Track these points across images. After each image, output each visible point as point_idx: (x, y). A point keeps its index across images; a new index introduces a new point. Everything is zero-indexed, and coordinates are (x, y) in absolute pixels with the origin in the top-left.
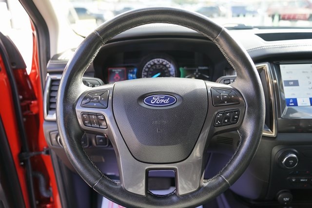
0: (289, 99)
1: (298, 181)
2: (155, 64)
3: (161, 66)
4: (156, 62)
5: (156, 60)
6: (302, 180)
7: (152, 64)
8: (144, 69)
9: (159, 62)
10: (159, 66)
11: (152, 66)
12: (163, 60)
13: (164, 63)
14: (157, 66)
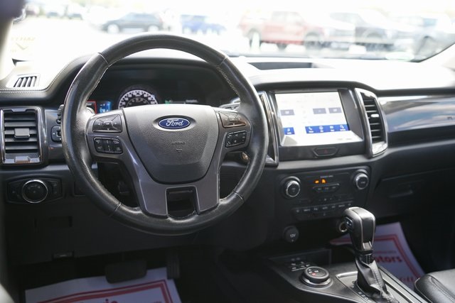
0: (287, 129)
1: (302, 211)
2: (133, 96)
3: (142, 100)
4: (135, 94)
5: (134, 91)
6: (305, 210)
7: (130, 96)
8: (120, 102)
9: (138, 94)
10: (139, 100)
11: (130, 98)
12: (144, 92)
13: (145, 96)
14: (137, 99)
